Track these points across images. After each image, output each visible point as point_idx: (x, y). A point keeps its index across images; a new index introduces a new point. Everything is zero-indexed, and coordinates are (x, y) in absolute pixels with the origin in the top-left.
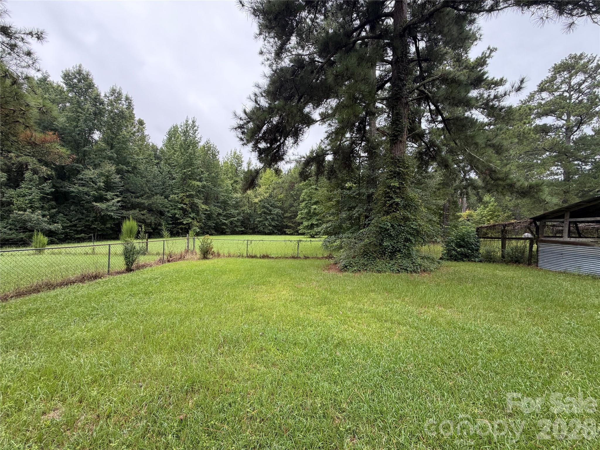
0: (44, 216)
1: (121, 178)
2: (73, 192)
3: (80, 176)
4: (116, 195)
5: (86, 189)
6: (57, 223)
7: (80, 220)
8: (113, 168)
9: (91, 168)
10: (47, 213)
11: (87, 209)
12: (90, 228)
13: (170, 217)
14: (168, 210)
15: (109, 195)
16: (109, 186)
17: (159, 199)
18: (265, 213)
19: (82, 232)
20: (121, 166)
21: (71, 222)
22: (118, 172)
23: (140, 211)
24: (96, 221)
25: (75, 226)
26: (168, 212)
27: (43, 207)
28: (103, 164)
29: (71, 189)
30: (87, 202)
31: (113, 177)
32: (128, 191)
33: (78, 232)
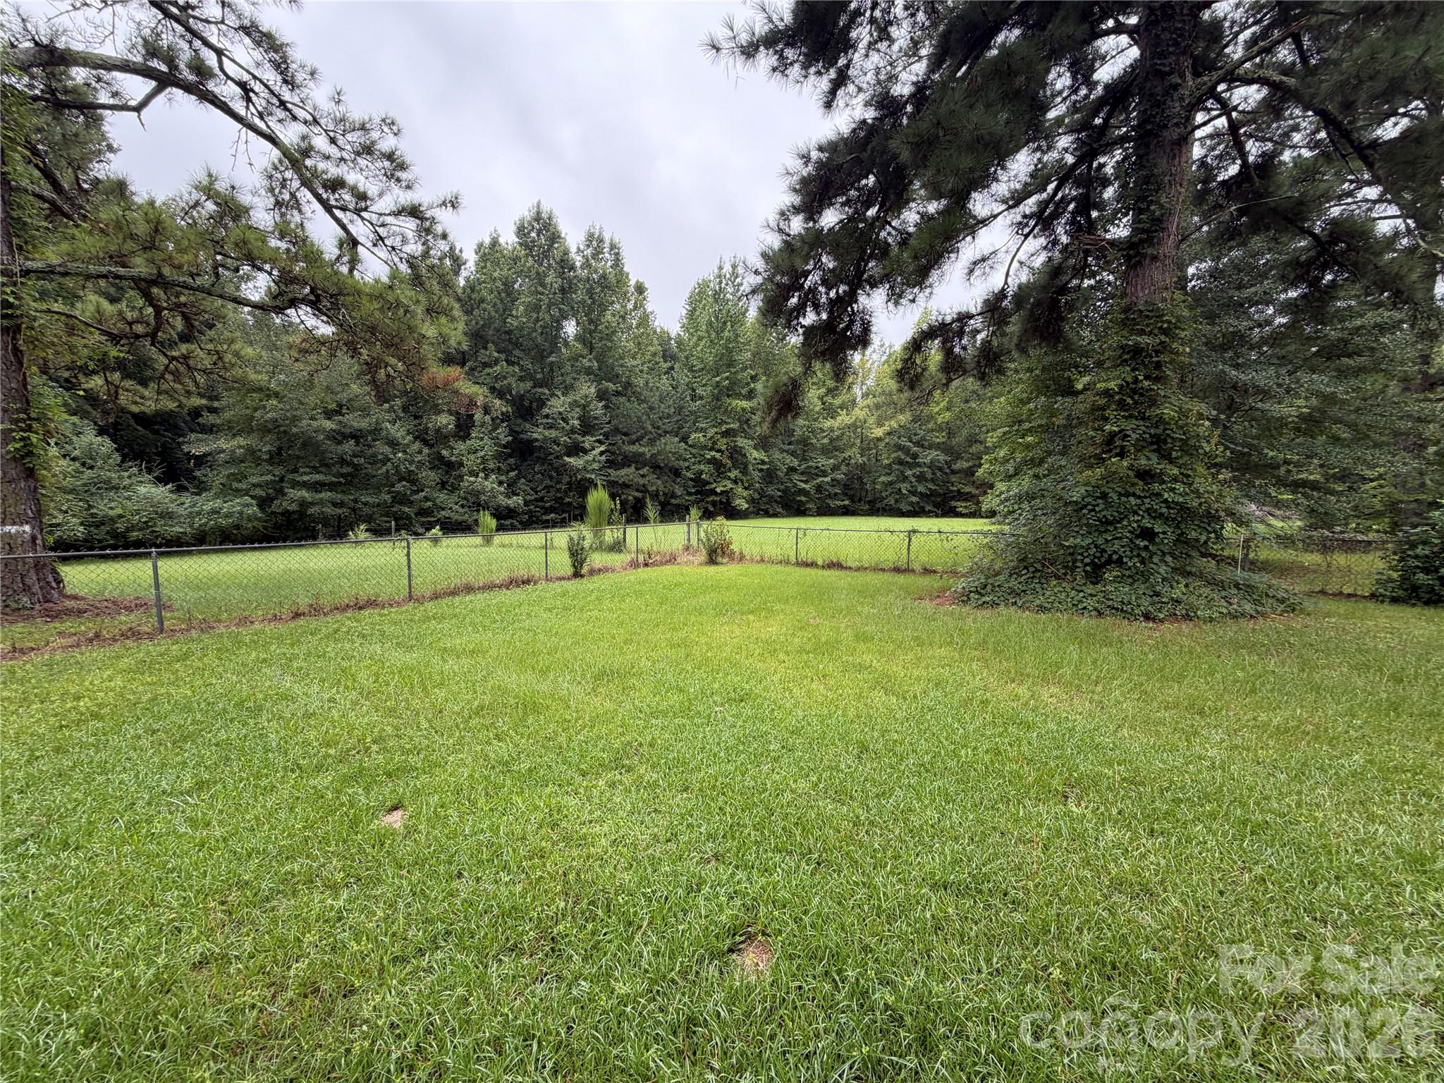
0: (501, 483)
1: (606, 407)
2: (537, 440)
3: (546, 411)
4: (599, 441)
5: (553, 434)
6: (518, 495)
7: (547, 488)
8: (593, 390)
9: (559, 393)
10: (503, 478)
11: (557, 470)
12: (562, 504)
13: (691, 479)
14: (687, 464)
15: (588, 441)
16: (587, 426)
17: (671, 444)
18: (901, 462)
19: (551, 510)
20: (606, 384)
21: (536, 492)
22: (601, 395)
23: (637, 469)
24: (570, 489)
25: (542, 499)
26: (688, 468)
27: (499, 469)
28: (578, 383)
29: (535, 436)
30: (557, 457)
31: (592, 407)
32: (617, 431)
33: (548, 511)
